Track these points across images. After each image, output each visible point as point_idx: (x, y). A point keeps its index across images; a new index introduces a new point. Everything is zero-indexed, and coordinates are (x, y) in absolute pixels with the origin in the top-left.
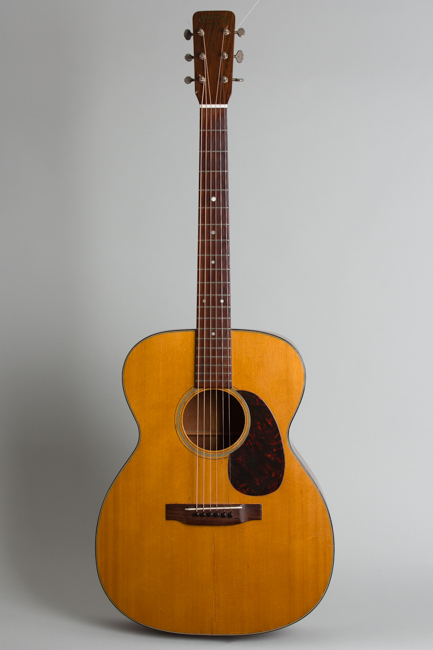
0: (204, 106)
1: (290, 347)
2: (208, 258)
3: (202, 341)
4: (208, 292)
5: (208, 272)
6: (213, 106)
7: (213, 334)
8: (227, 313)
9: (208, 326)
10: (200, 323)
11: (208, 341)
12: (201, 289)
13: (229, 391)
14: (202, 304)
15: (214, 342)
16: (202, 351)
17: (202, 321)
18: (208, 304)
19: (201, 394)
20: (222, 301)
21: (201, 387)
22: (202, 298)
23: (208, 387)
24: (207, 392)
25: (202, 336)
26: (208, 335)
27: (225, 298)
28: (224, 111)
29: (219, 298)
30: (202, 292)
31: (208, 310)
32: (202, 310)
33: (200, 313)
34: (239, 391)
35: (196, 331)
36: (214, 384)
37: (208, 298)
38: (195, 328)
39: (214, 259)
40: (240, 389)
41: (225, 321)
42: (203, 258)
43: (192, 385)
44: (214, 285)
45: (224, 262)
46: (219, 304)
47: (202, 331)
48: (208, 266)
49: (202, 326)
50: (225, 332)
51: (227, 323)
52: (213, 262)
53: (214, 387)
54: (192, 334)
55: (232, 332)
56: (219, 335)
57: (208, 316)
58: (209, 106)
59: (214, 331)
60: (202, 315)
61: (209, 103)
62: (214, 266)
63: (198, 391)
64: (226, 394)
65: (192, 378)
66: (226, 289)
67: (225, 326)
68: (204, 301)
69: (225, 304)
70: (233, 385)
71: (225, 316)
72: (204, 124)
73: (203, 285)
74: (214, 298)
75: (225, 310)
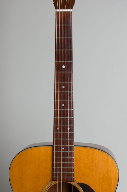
0: (58, 10)
1: (109, 157)
2: (60, 102)
3: (56, 153)
4: (60, 123)
5: (60, 111)
6: (64, 10)
7: (63, 149)
8: (71, 136)
9: (60, 144)
10: (55, 142)
11: (60, 153)
12: (56, 121)
13: (72, 183)
14: (57, 130)
15: (63, 153)
16: (56, 159)
17: (57, 141)
18: (60, 130)
19: (56, 185)
20: (69, 129)
21: (56, 180)
22: (57, 127)
23: (60, 180)
24: (60, 184)
25: (56, 150)
26: (60, 149)
27: (70, 127)
28: (70, 13)
29: (67, 127)
30: (57, 123)
31: (60, 134)
32: (57, 134)
33: (56, 136)
34: (78, 183)
35: (53, 146)
36: (63, 179)
37: (60, 127)
38: (52, 144)
39: (64, 103)
40: (79, 182)
41: (70, 141)
42: (57, 102)
43: (51, 179)
44: (63, 119)
45: (70, 105)
46: (67, 130)
47: (57, 147)
48: (60, 108)
49: (57, 144)
50: (71, 147)
51: (71, 142)
52: (63, 105)
53: (63, 180)
54: (51, 148)
55: (75, 147)
56: (67, 150)
57: (60, 137)
58: (61, 10)
59: (64, 147)
60: (57, 137)
61: (61, 9)
62: (64, 107)
63: (54, 183)
64: (71, 185)
65: (51, 175)
66: (71, 122)
67: (70, 144)
68: (58, 129)
69: (70, 130)
70: (75, 180)
71: (70, 138)
72: (58, 22)
73: (57, 119)
74: (64, 127)
75: (70, 134)
